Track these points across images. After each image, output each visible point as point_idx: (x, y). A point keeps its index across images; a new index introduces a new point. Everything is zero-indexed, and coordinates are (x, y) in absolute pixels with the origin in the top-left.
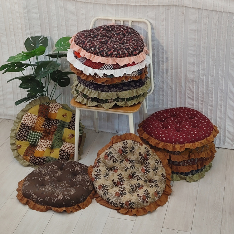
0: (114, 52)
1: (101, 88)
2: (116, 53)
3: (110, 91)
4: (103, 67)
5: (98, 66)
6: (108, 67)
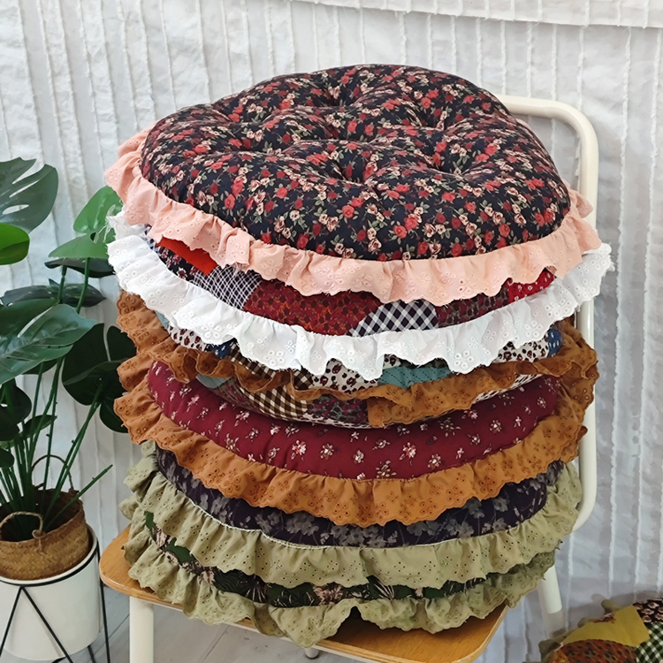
0: (428, 227)
2: (441, 229)
4: (375, 318)
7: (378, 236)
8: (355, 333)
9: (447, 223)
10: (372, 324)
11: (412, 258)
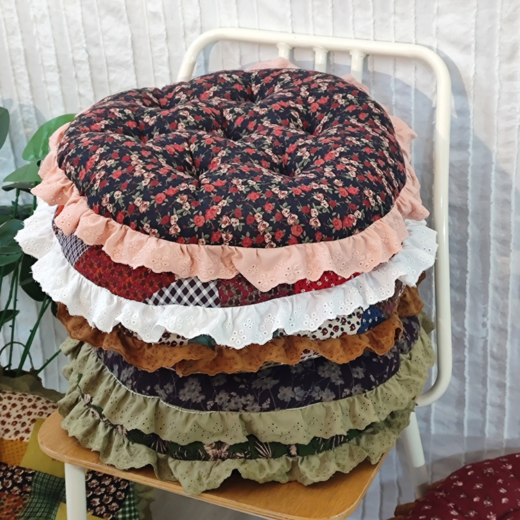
0: (225, 218)
1: (170, 388)
2: (235, 222)
3: (210, 403)
4: (167, 292)
5: (143, 283)
6: (192, 291)
7: (178, 223)
8: (151, 302)
9: (242, 218)
10: (164, 297)
11: (206, 244)
